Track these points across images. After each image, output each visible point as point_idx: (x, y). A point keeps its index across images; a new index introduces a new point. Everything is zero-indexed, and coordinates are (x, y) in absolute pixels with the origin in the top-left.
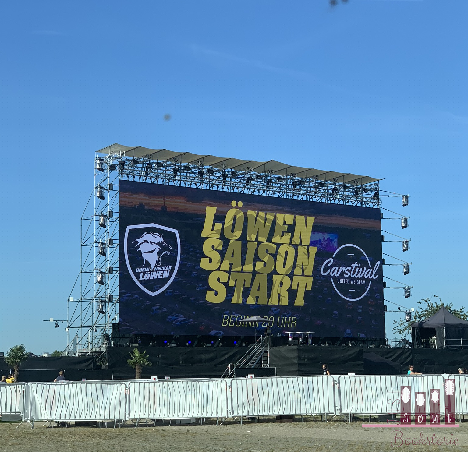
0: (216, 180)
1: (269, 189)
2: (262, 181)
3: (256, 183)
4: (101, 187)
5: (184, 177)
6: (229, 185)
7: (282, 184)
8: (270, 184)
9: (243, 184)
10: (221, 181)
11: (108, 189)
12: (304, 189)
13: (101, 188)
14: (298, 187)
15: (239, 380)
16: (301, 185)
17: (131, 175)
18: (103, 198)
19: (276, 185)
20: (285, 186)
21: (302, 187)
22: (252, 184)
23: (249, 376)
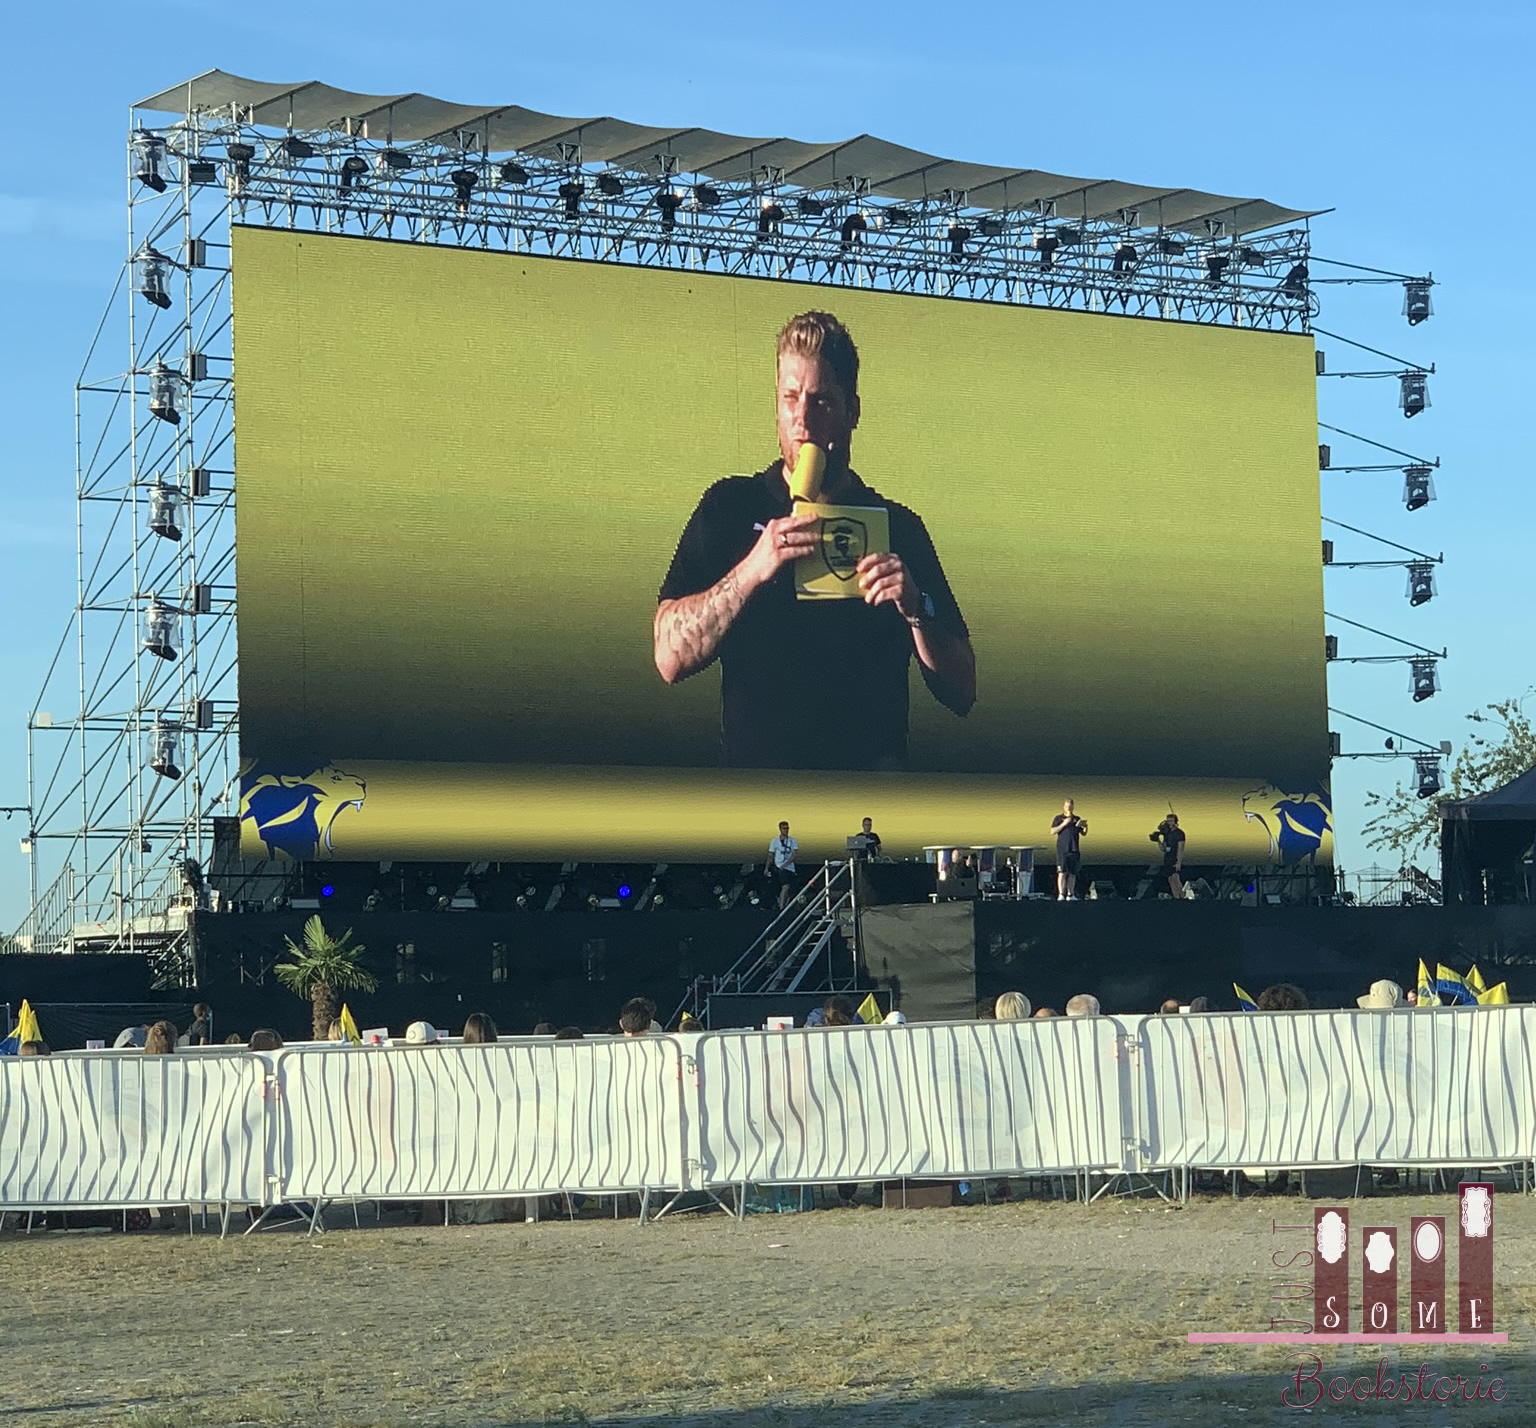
0: (634, 221)
1: (850, 257)
2: (823, 225)
3: (800, 232)
4: (154, 252)
5: (498, 211)
6: (686, 239)
7: (907, 235)
8: (858, 237)
9: (746, 238)
10: (653, 223)
11: (187, 262)
12: (996, 254)
13: (157, 257)
14: (975, 248)
15: (733, 1041)
16: (985, 239)
17: (281, 201)
18: (163, 301)
19: (883, 241)
20: (917, 245)
21: (987, 248)
22: (781, 236)
23: (773, 1023)
